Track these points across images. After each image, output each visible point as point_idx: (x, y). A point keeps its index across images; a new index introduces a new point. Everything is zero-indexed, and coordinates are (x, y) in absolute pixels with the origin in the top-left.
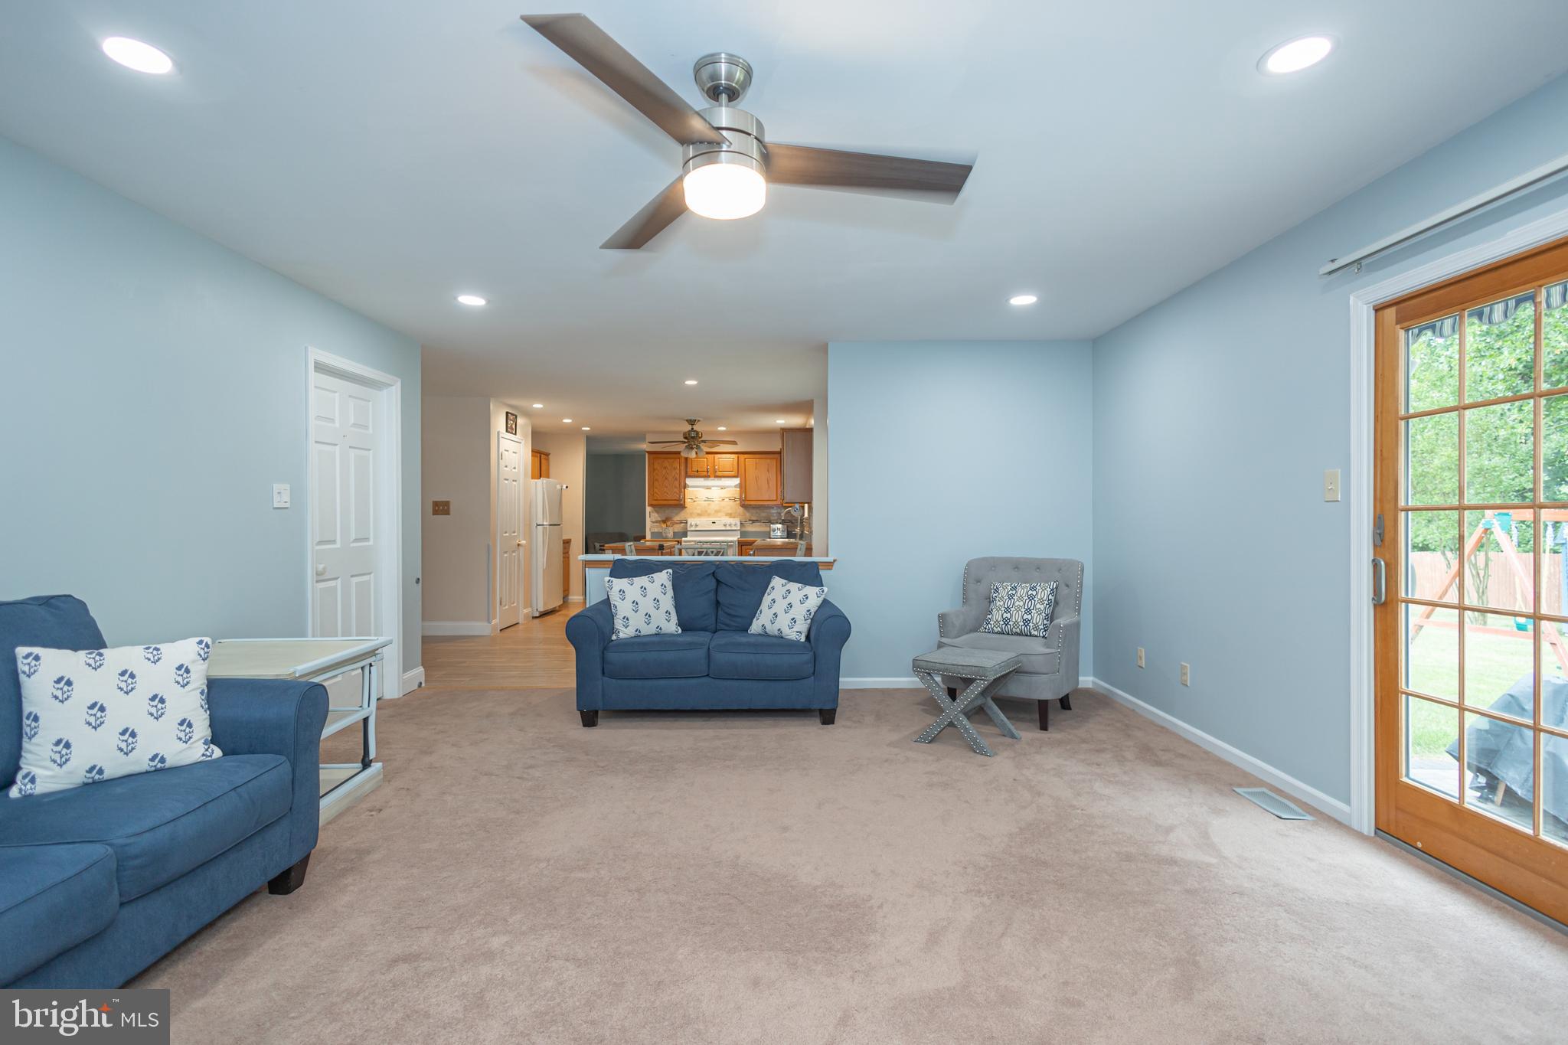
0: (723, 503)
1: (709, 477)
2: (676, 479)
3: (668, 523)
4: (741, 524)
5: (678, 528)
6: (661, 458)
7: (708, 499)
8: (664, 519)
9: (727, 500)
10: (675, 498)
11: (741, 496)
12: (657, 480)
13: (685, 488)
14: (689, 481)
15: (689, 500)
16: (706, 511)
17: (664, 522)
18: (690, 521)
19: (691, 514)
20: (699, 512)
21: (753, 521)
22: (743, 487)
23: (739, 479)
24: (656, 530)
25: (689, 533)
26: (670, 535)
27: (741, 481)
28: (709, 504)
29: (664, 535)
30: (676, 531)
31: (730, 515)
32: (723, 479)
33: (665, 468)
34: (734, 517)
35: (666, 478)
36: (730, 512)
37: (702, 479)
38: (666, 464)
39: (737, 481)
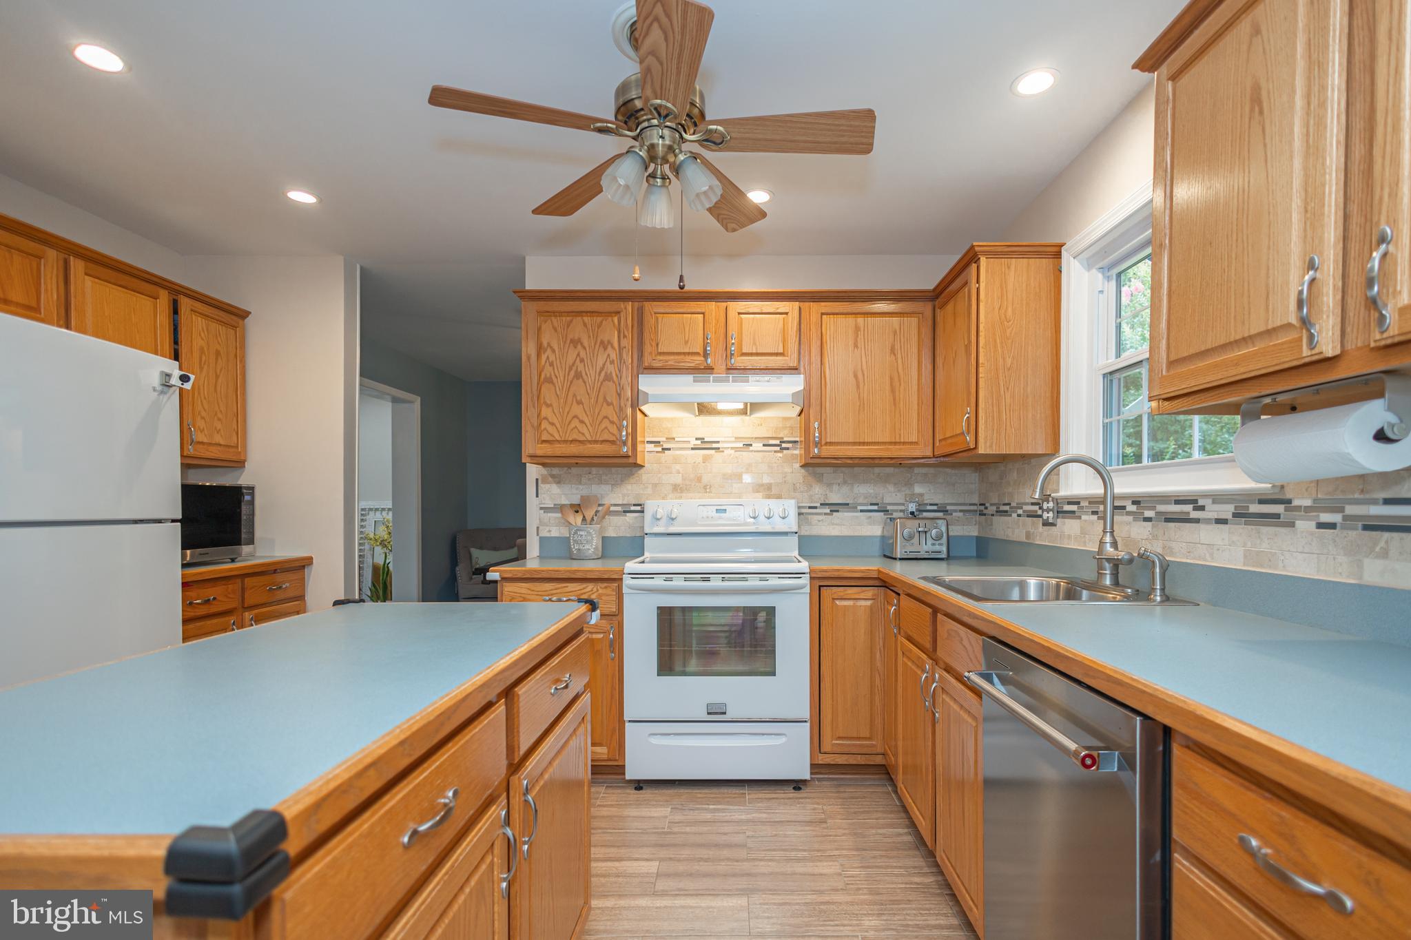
0: (746, 456)
1: (709, 369)
2: (608, 378)
3: (589, 514)
4: (800, 514)
5: (618, 527)
6: (561, 314)
7: (704, 445)
8: (576, 500)
9: (758, 446)
10: (606, 436)
11: (807, 430)
12: (549, 380)
13: (635, 405)
14: (647, 383)
15: (650, 447)
16: (699, 479)
17: (577, 509)
18: (651, 506)
19: (655, 485)
20: (678, 479)
21: (835, 508)
22: (808, 405)
23: (802, 376)
24: (555, 532)
25: (648, 541)
26: (592, 545)
27: (808, 383)
28: (706, 459)
29: (574, 548)
30: (611, 533)
31: (768, 491)
32: (752, 378)
33: (576, 342)
34: (779, 497)
35: (578, 375)
36: (766, 480)
37: (690, 378)
38: (578, 328)
39: (795, 384)
